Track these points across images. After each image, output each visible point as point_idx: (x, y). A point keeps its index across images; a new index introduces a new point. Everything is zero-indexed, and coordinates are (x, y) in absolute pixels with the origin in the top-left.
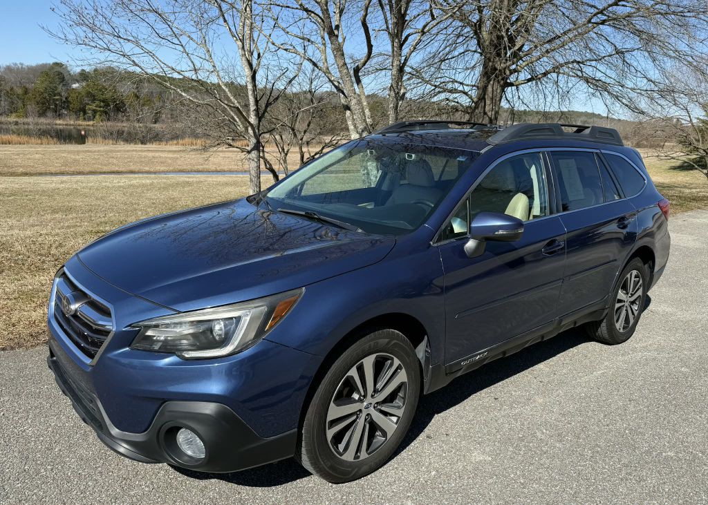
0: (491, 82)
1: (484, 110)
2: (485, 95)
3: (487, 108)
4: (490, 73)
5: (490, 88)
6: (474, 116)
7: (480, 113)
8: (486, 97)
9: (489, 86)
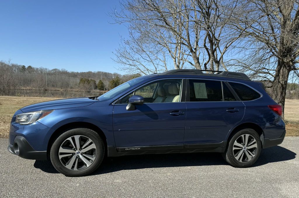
0: (282, 68)
1: (279, 81)
2: (279, 74)
3: (280, 80)
4: (281, 64)
5: (281, 71)
6: (274, 83)
7: (277, 82)
8: (280, 75)
9: (281, 70)
